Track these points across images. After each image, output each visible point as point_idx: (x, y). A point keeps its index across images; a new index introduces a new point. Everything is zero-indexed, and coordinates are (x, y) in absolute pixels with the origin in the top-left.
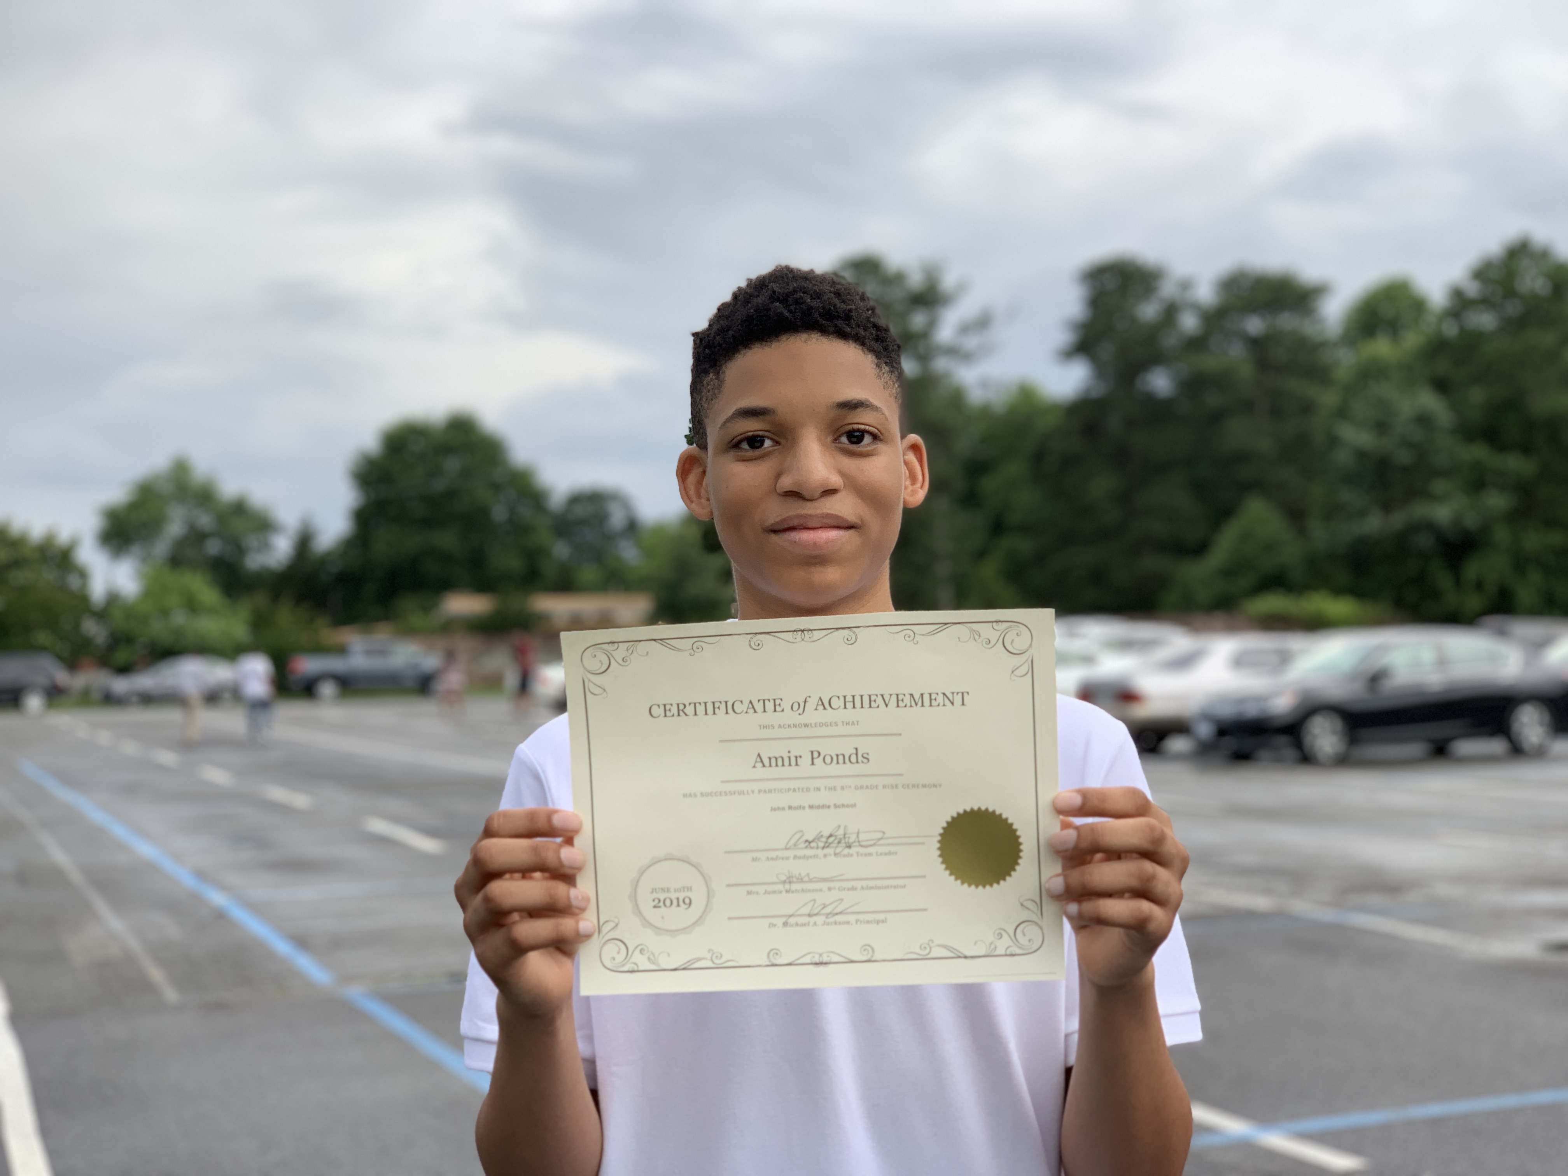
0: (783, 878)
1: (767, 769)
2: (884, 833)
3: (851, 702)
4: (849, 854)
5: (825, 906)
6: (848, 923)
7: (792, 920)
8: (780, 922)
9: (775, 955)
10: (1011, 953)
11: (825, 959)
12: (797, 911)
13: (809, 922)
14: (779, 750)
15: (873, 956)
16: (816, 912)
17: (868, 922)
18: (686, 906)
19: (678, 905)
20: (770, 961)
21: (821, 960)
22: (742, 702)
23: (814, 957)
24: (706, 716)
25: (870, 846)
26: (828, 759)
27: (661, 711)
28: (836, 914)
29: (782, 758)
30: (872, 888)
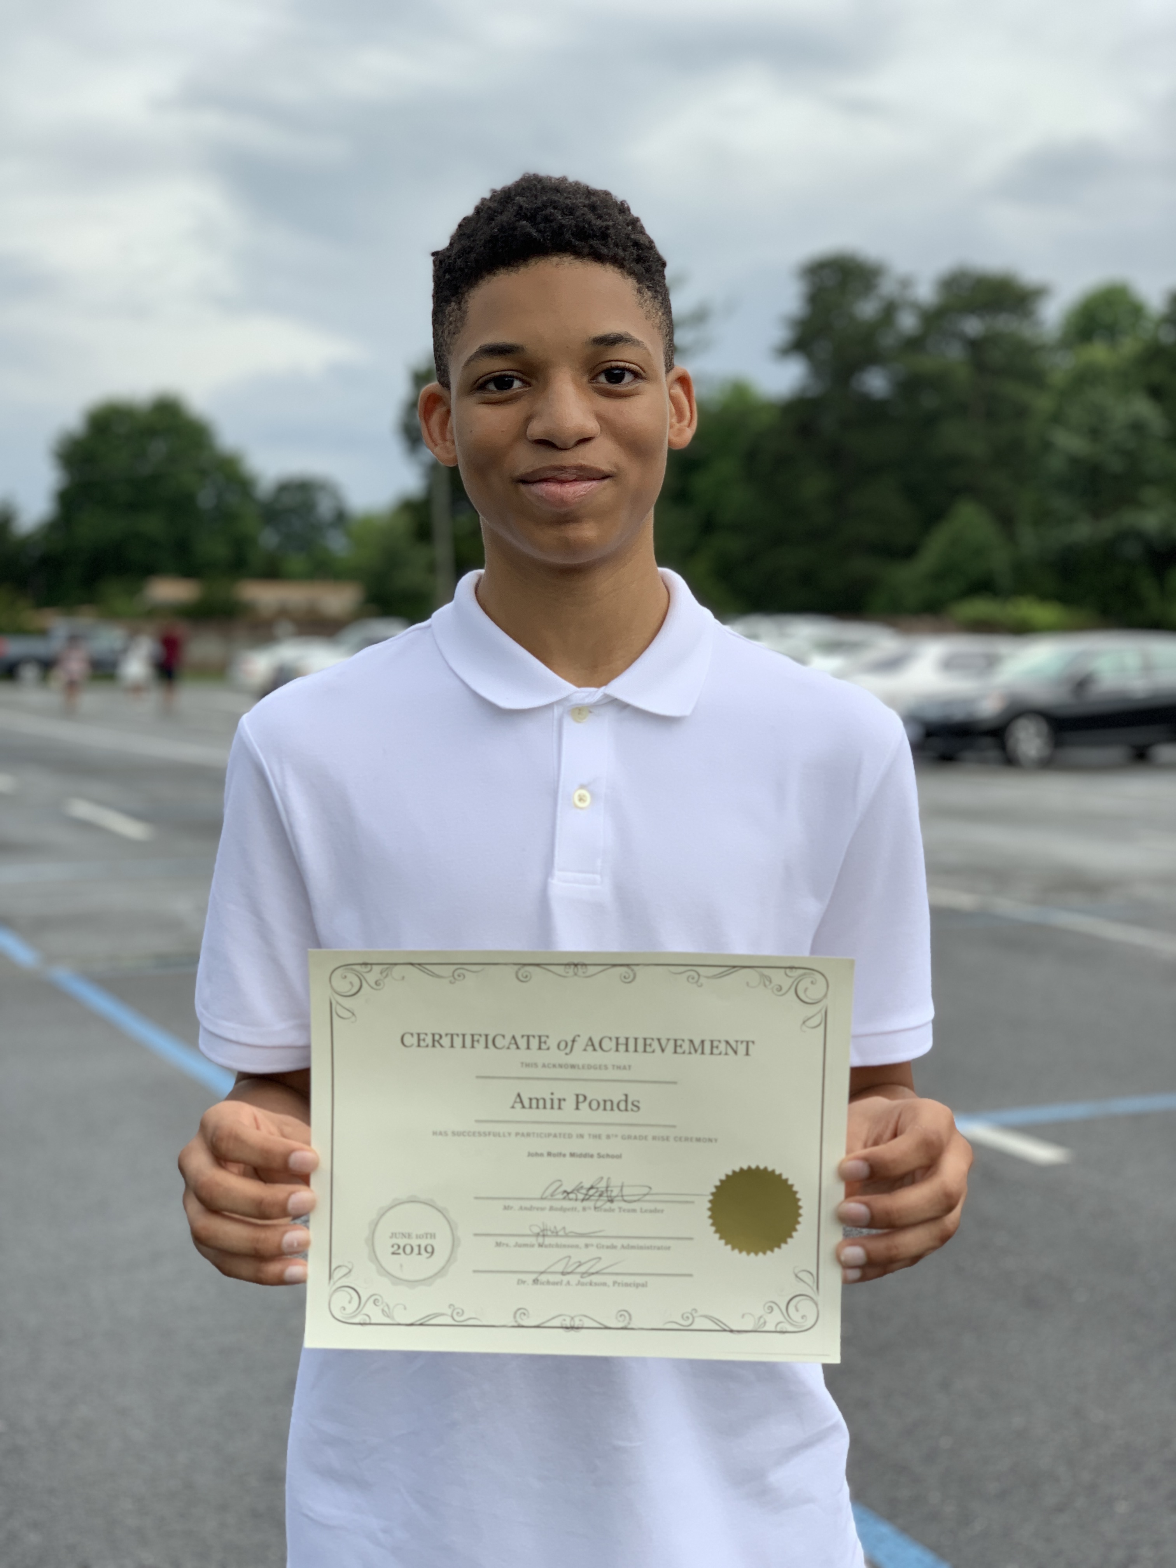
0: (536, 1230)
1: (527, 1111)
2: (650, 1188)
3: (623, 1044)
4: (610, 1208)
5: (580, 1264)
6: (605, 1284)
7: (543, 1278)
8: (530, 1278)
9: (522, 1315)
10: (782, 1330)
11: (577, 1323)
12: (549, 1267)
13: (562, 1281)
14: (541, 1090)
15: (629, 1323)
16: (569, 1270)
17: (627, 1285)
18: (428, 1255)
19: (419, 1253)
20: (516, 1321)
21: (572, 1324)
22: (503, 1036)
23: (565, 1320)
24: (464, 1050)
25: (635, 1201)
26: (594, 1105)
27: (415, 1040)
28: (593, 1274)
29: (544, 1100)
30: (633, 1247)
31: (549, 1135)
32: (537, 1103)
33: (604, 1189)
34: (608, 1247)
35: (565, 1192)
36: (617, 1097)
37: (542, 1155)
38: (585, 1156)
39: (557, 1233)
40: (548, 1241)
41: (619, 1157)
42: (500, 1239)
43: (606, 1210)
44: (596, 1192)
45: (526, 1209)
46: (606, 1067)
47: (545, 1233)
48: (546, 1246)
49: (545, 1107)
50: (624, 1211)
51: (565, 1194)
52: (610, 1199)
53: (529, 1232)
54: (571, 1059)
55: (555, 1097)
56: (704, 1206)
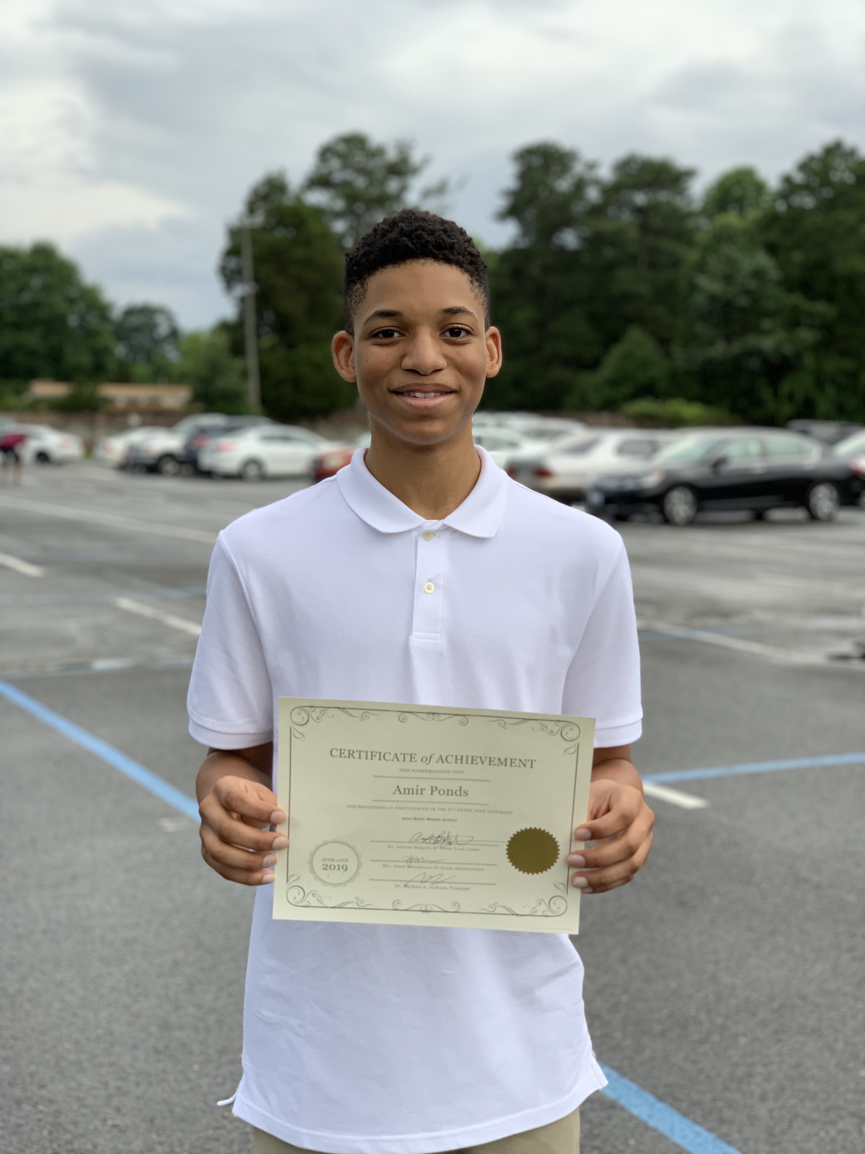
0: (407, 859)
1: (402, 796)
2: (473, 837)
3: (459, 759)
4: (449, 848)
5: (431, 877)
6: (445, 888)
7: (410, 884)
8: (402, 884)
9: (398, 904)
10: (546, 915)
11: (429, 909)
12: (414, 878)
13: (421, 886)
14: (411, 784)
15: (458, 909)
16: (425, 880)
17: (458, 889)
18: (344, 870)
19: (339, 869)
20: (394, 907)
21: (426, 909)
22: (390, 754)
23: (422, 907)
24: (367, 760)
25: (464, 844)
26: (442, 792)
27: (338, 753)
28: (438, 882)
29: (413, 790)
30: (462, 869)
31: (415, 808)
32: (409, 791)
33: (446, 838)
34: (447, 869)
35: (423, 839)
36: (455, 788)
37: (410, 819)
38: (436, 820)
39: (418, 860)
40: (413, 864)
41: (455, 820)
42: (385, 863)
43: (447, 849)
44: (442, 839)
45: (401, 847)
46: (449, 772)
47: (412, 860)
48: (412, 867)
49: (413, 793)
50: (457, 849)
51: (424, 840)
52: (449, 843)
53: (401, 859)
54: (429, 767)
55: (419, 788)
56: (503, 848)
